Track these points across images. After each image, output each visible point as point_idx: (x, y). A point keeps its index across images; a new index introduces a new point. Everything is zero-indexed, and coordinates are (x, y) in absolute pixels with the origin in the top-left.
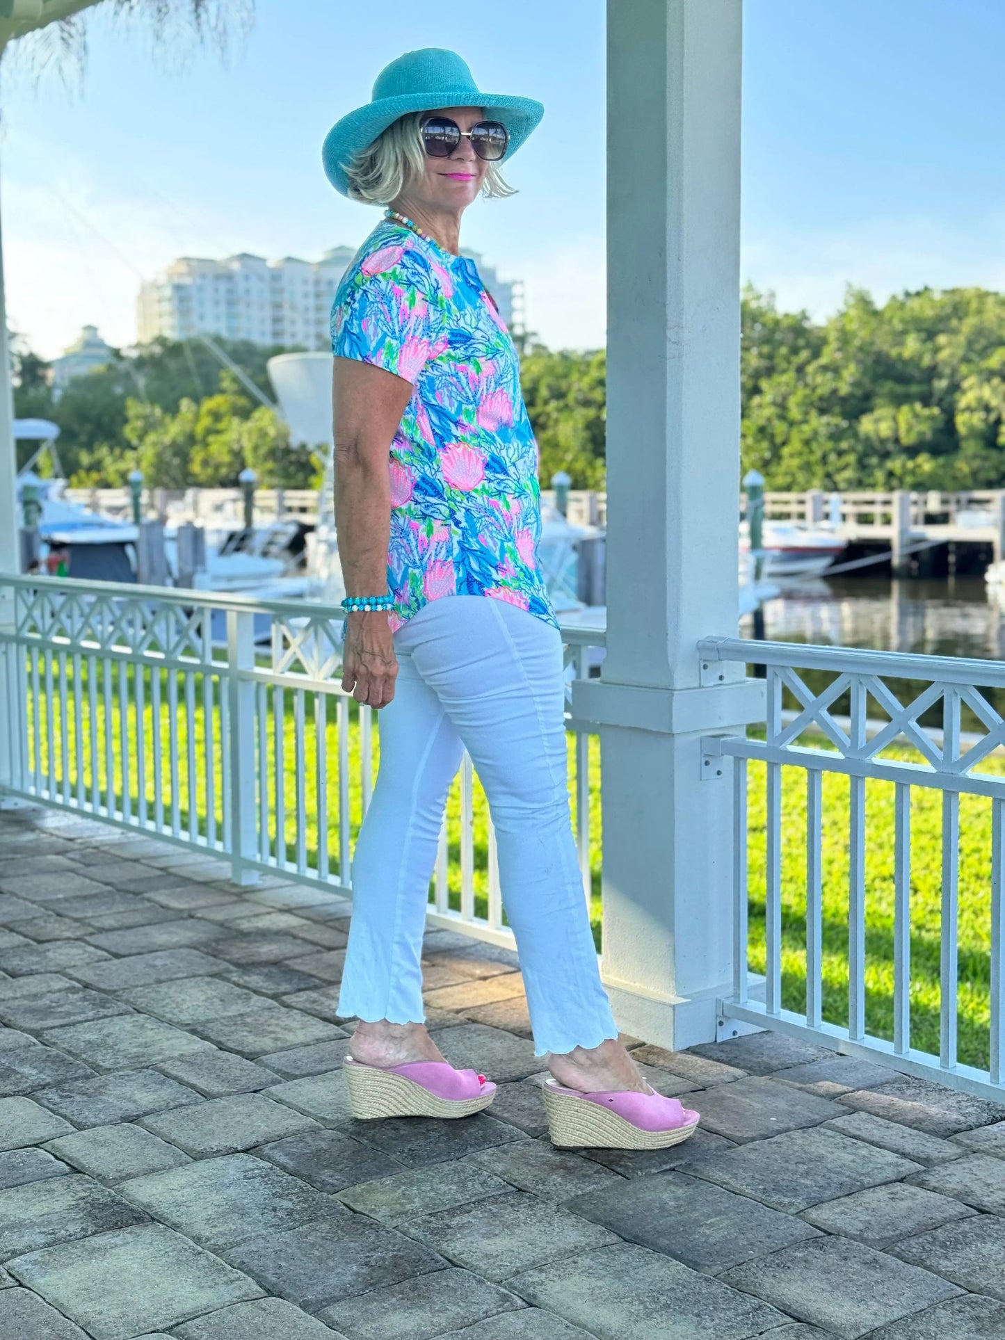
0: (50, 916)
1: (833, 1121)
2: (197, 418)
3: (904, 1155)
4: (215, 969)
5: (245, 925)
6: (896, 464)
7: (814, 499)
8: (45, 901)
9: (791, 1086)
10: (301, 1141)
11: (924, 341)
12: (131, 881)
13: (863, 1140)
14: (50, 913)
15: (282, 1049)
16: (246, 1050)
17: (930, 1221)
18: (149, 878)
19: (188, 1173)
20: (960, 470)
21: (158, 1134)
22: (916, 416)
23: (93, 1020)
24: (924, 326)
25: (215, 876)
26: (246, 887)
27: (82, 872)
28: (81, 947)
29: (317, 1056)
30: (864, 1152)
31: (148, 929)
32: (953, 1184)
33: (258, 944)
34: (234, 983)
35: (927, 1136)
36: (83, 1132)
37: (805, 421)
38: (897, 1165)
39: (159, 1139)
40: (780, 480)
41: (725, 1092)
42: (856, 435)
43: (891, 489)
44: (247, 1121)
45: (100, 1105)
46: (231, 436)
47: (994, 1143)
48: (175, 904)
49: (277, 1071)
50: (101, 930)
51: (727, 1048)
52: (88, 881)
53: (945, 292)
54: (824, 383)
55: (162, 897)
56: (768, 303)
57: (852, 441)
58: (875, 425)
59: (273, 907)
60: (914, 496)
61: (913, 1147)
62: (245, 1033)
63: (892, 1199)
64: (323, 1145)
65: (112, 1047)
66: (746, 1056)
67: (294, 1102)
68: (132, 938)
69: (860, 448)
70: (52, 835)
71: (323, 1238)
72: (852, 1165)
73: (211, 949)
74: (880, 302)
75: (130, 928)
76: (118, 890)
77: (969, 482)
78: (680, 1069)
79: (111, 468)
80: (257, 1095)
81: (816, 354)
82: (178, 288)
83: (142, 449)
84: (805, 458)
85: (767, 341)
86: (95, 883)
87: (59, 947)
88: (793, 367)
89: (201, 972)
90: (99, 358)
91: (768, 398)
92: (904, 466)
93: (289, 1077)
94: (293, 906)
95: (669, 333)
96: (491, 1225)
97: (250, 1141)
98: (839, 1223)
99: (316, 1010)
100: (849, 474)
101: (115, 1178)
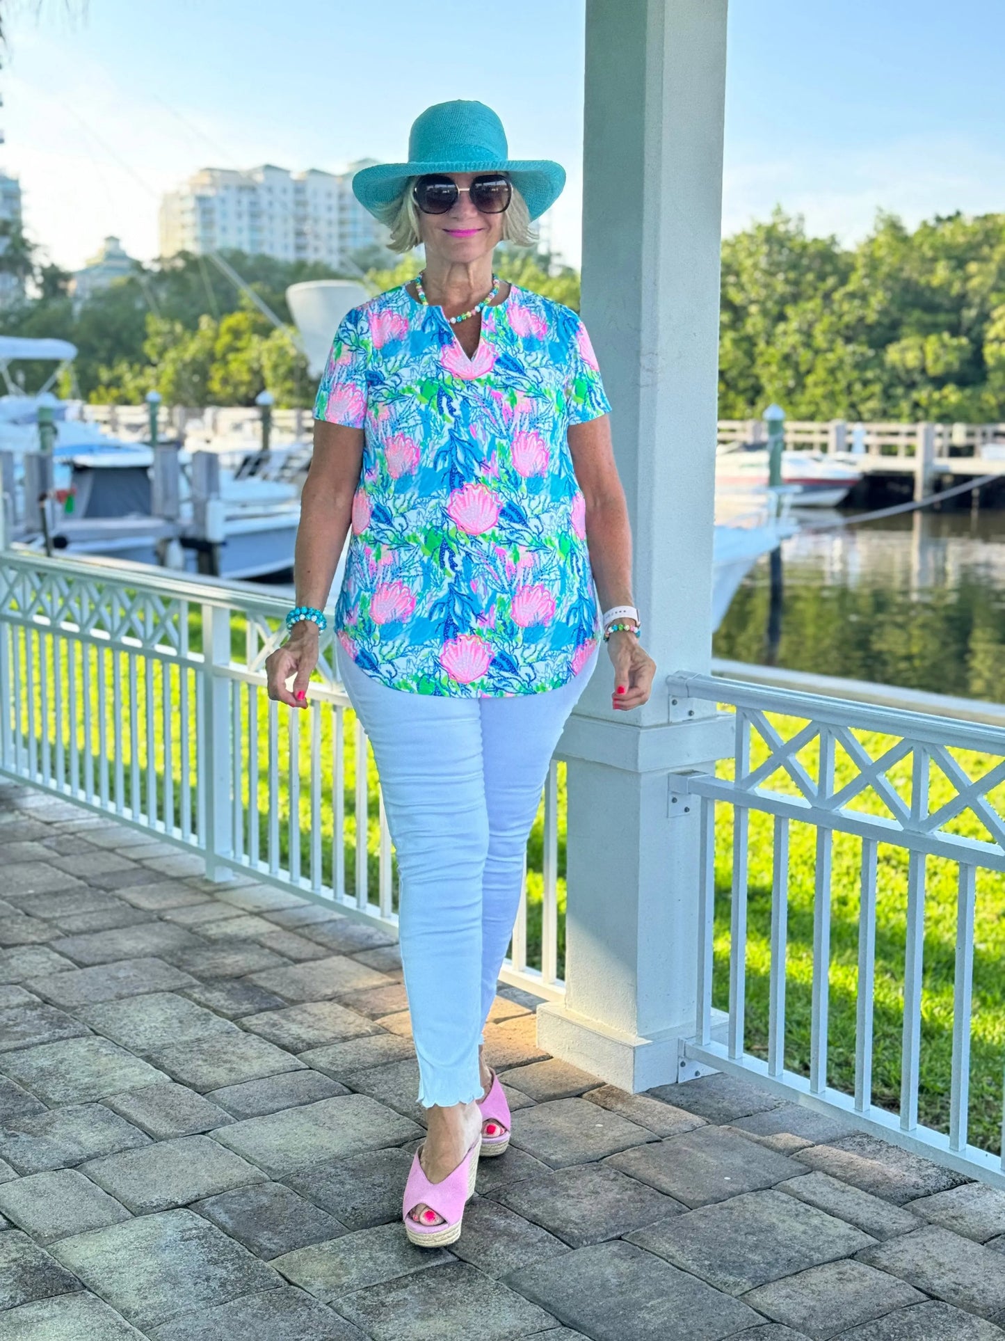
0: (19, 915)
1: (788, 1183)
2: (217, 337)
3: (857, 1226)
4: (178, 983)
5: (213, 931)
6: (922, 395)
7: (838, 429)
8: (16, 897)
9: (749, 1139)
10: (243, 1195)
11: (954, 270)
12: (104, 874)
13: (818, 1207)
14: (19, 911)
15: (236, 1083)
16: (199, 1083)
17: (876, 1309)
18: (123, 872)
19: (124, 1231)
20: (987, 402)
21: (99, 1184)
22: (944, 346)
23: (48, 1042)
24: (956, 253)
25: (189, 871)
26: (219, 884)
27: (55, 862)
28: (45, 953)
29: (270, 1091)
30: (815, 1221)
31: (115, 933)
32: (904, 1264)
33: (223, 954)
34: (195, 1000)
35: (882, 1202)
36: (24, 1179)
37: (831, 350)
38: (850, 1239)
39: (100, 1190)
40: (804, 410)
41: (680, 1143)
42: (881, 364)
43: (917, 420)
44: (190, 1170)
45: (44, 1147)
46: (250, 354)
47: (951, 1213)
48: (145, 903)
49: (229, 1109)
50: (68, 934)
51: (688, 1091)
52: (60, 874)
53: (977, 219)
54: (850, 312)
55: (133, 895)
56: (797, 227)
57: (878, 371)
58: (901, 354)
59: (243, 909)
60: (939, 428)
61: (867, 1216)
62: (200, 1062)
63: (840, 1279)
64: (265, 1200)
65: (63, 1076)
66: (708, 1101)
67: (241, 1148)
68: (98, 944)
69: (885, 377)
70: (30, 817)
71: (254, 1316)
72: (803, 1237)
73: (176, 959)
74: (911, 227)
75: (97, 931)
76: (90, 886)
77: (996, 414)
78: (639, 1115)
79: (131, 383)
80: (205, 1137)
81: (843, 281)
82: (201, 199)
83: (161, 366)
84: (829, 387)
85: (794, 266)
86: (68, 876)
87: (24, 954)
88: (820, 294)
89: (163, 987)
90: (120, 270)
91: (794, 324)
92: (930, 396)
93: (239, 1116)
94: (264, 907)
95: (644, 361)
96: (427, 1303)
97: (191, 1195)
98: (783, 1309)
99: (274, 1035)
100: (873, 404)
101: (50, 1237)
